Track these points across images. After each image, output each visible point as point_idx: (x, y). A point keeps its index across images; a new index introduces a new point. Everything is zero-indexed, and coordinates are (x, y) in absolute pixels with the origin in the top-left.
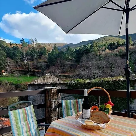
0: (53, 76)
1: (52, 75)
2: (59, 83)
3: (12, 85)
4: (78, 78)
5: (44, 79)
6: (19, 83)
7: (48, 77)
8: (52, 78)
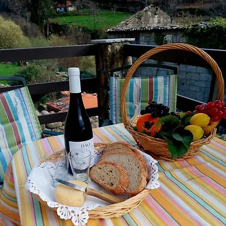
0: (160, 11)
1: (157, 9)
2: (169, 28)
3: (85, 32)
4: (221, 14)
5: (140, 18)
6: (98, 27)
7: (149, 13)
8: (156, 16)
